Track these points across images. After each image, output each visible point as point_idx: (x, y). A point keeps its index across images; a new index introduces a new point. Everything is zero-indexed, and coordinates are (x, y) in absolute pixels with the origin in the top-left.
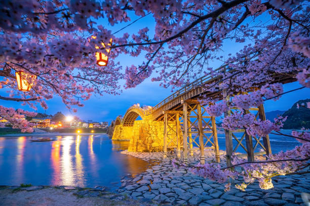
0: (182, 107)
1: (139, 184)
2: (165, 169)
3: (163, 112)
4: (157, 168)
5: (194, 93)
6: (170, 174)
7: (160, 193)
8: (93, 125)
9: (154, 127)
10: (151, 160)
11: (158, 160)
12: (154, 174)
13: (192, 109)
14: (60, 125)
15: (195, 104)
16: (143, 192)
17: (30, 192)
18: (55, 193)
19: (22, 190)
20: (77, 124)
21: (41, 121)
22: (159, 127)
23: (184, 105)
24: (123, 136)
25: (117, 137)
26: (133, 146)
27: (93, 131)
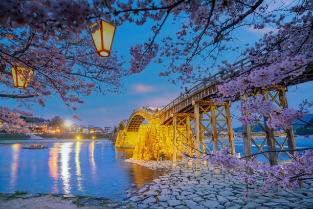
0: (193, 108)
1: (145, 196)
2: (174, 179)
3: (172, 115)
4: (165, 178)
5: (207, 93)
6: (180, 184)
7: (169, 206)
8: (95, 130)
9: (161, 132)
10: (158, 169)
11: (167, 169)
12: (163, 185)
13: (205, 111)
14: (58, 131)
15: (208, 106)
16: (150, 204)
17: (26, 200)
18: (53, 201)
19: (17, 198)
20: (76, 129)
21: (37, 127)
22: (167, 132)
23: (196, 106)
24: (127, 143)
25: (121, 143)
26: (138, 153)
27: (94, 138)
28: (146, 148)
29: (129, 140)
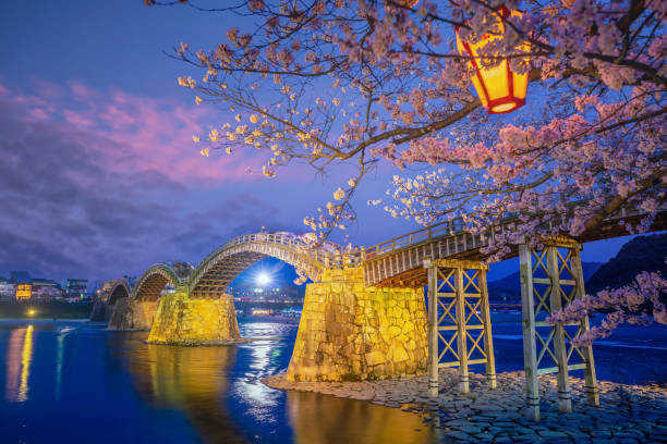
22: (382, 304)
25: (168, 332)
28: (329, 348)
29: (195, 323)
